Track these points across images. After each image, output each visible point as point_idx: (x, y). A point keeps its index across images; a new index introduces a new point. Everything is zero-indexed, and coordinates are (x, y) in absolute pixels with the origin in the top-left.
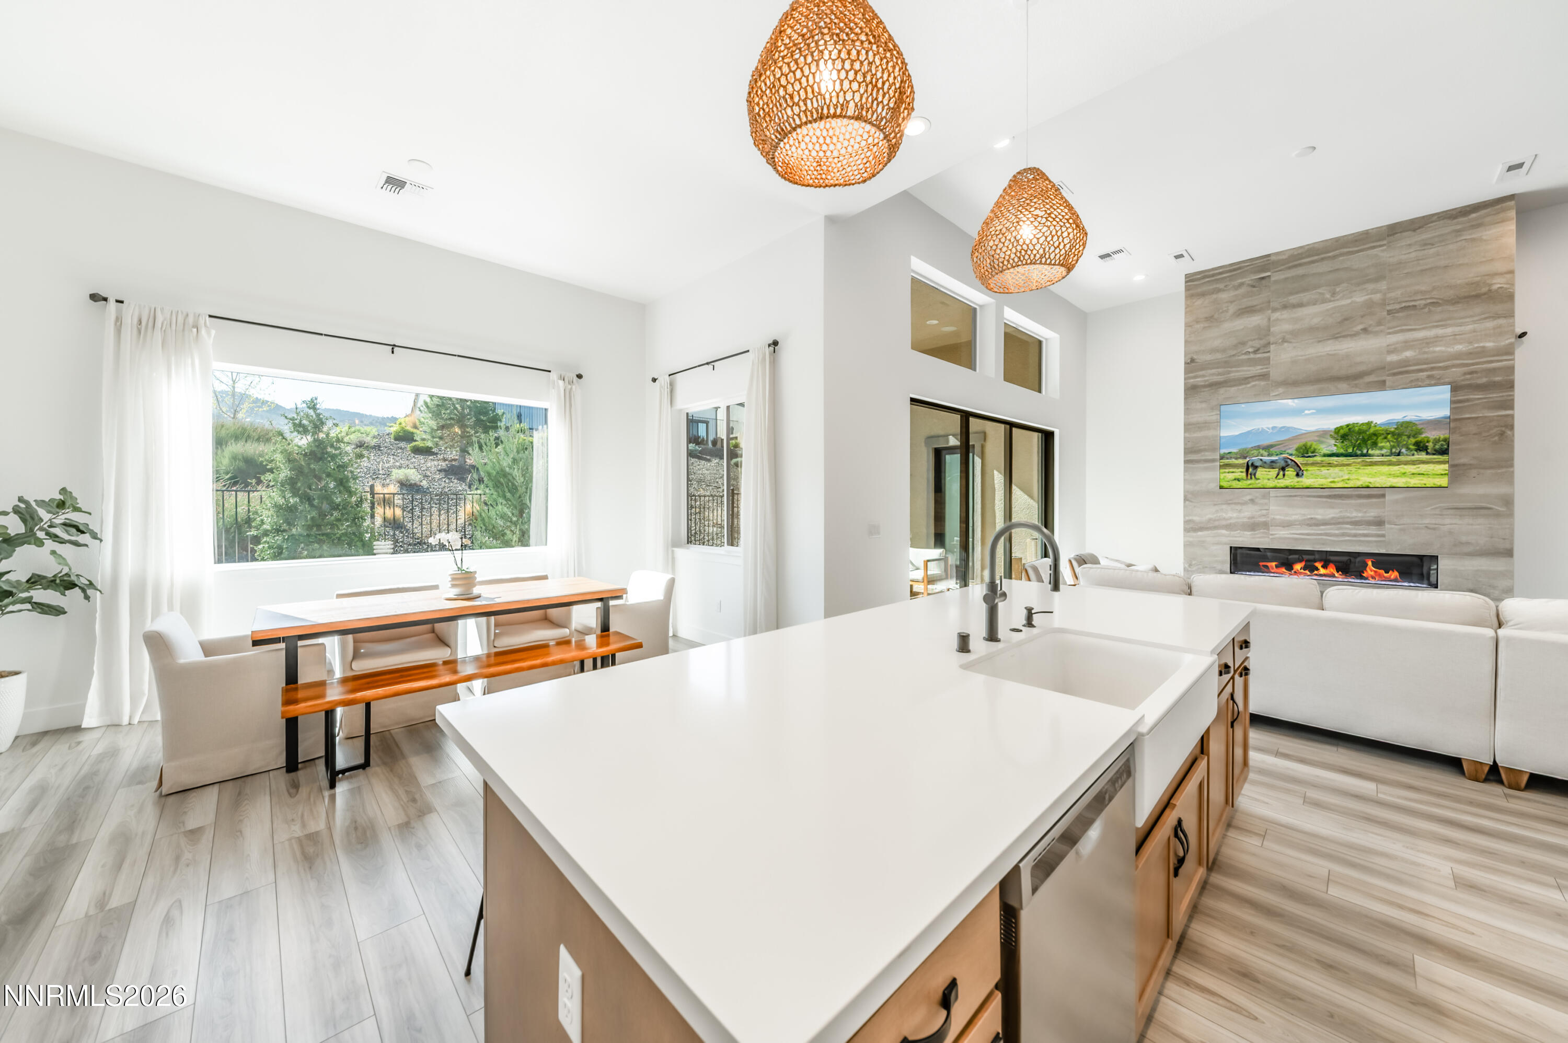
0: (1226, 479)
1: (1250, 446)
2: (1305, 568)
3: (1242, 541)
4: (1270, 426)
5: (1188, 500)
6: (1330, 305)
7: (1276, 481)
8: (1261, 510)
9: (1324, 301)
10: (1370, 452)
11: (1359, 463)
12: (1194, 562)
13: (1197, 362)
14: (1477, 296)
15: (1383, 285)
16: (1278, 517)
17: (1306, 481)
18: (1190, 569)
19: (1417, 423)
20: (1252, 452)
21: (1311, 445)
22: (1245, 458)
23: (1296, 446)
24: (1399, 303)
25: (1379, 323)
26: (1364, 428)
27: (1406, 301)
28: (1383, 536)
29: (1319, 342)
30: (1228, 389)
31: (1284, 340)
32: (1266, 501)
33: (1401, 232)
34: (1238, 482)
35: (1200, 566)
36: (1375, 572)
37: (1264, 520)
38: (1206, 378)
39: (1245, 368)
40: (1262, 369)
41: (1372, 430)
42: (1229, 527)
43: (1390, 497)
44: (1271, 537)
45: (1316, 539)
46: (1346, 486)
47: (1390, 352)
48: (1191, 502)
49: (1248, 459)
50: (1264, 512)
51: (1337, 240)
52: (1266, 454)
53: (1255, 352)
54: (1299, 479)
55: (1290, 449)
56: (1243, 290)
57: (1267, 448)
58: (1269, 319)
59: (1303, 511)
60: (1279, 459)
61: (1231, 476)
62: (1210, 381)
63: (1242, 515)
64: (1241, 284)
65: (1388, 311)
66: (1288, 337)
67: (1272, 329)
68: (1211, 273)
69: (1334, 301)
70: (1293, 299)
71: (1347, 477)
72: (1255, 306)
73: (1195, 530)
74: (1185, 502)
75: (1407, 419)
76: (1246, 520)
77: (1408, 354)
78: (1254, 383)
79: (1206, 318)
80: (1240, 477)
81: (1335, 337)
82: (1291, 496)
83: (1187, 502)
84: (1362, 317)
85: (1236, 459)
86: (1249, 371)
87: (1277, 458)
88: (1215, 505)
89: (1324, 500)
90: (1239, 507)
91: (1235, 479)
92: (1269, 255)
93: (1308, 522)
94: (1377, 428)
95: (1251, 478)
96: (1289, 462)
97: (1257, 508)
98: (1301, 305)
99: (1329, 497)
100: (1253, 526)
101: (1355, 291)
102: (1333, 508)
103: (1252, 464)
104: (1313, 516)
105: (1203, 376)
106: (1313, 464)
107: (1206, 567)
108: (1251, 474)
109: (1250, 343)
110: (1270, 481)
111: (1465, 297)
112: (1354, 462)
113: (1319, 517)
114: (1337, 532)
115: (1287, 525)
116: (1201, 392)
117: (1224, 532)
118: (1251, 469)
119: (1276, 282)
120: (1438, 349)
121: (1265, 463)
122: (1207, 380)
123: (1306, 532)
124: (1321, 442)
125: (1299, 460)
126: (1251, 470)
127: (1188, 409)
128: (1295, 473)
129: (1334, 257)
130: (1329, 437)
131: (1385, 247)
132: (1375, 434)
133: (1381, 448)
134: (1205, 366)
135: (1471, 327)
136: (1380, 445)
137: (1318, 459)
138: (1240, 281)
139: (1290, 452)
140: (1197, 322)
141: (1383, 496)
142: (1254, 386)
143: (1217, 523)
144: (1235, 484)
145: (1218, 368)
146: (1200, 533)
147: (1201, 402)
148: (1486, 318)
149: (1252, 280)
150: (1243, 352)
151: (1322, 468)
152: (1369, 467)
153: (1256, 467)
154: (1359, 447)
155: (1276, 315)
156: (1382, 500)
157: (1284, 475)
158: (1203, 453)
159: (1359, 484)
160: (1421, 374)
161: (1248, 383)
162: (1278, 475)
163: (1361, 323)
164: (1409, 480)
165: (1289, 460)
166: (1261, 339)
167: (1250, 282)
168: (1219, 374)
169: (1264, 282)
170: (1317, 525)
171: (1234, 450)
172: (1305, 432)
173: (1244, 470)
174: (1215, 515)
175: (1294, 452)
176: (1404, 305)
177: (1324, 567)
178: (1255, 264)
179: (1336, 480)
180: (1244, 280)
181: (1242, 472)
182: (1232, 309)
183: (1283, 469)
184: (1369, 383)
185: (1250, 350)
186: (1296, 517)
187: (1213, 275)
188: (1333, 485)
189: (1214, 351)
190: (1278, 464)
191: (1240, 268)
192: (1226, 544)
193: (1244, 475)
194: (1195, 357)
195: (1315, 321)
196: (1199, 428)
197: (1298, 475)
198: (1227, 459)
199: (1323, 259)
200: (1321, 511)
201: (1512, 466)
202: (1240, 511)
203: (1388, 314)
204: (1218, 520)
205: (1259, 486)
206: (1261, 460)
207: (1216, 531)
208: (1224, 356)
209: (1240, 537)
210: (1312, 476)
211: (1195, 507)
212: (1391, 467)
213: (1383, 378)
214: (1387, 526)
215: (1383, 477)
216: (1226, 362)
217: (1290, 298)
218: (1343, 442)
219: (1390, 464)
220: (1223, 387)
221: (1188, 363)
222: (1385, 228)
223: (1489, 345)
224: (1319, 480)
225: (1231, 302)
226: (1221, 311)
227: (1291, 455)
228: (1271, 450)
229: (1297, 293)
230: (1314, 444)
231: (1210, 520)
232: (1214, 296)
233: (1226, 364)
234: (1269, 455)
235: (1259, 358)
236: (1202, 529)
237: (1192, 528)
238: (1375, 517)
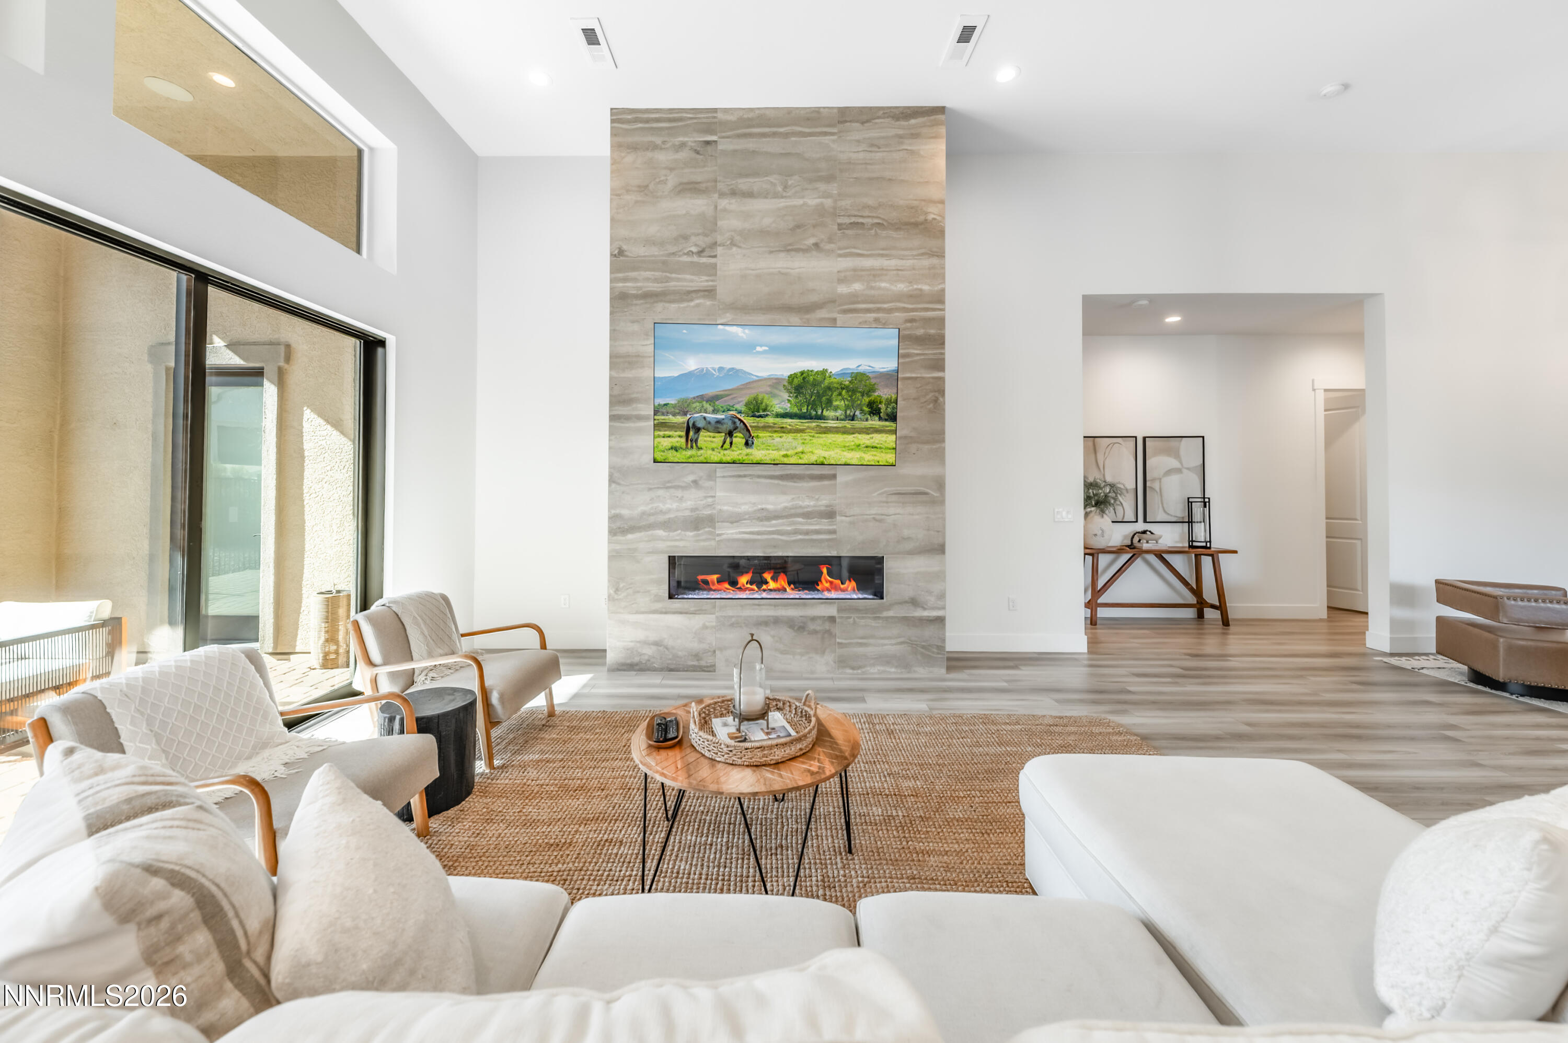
0: (661, 447)
1: (692, 396)
2: (752, 582)
3: (684, 547)
4: (717, 366)
5: (614, 482)
6: (782, 203)
7: (722, 452)
8: (706, 497)
9: (776, 196)
10: (826, 413)
11: (813, 429)
12: (621, 585)
13: (627, 256)
14: (916, 225)
15: (834, 188)
16: (725, 508)
17: (757, 453)
18: (616, 597)
19: (870, 375)
20: (694, 405)
21: (763, 399)
22: (685, 414)
23: (745, 399)
24: (849, 216)
25: (830, 240)
26: (819, 378)
27: (855, 216)
28: (833, 532)
29: (771, 252)
30: (667, 305)
31: (733, 244)
32: (711, 483)
33: (850, 121)
34: (675, 453)
35: (630, 591)
36: (832, 584)
37: (709, 512)
38: (639, 284)
39: (688, 277)
40: (707, 281)
41: (826, 382)
42: (667, 525)
43: (843, 477)
44: (718, 538)
45: (767, 539)
46: (800, 462)
47: (841, 281)
48: (619, 484)
49: (689, 416)
50: (710, 500)
51: (789, 110)
52: (710, 409)
53: (700, 253)
54: (749, 451)
55: (739, 403)
56: (684, 155)
57: (712, 399)
58: (716, 207)
59: (753, 498)
60: (727, 418)
61: (667, 443)
62: (644, 290)
63: (684, 505)
64: (683, 145)
65: (839, 225)
66: (737, 238)
67: (720, 223)
68: (646, 116)
69: (782, 197)
70: (743, 184)
71: (800, 449)
72: (700, 183)
73: (624, 531)
74: (610, 485)
75: (861, 369)
76: (687, 513)
77: (857, 287)
78: (697, 301)
79: (639, 187)
80: (678, 445)
81: (789, 249)
82: (740, 476)
83: (613, 485)
84: (814, 226)
85: (674, 415)
86: (692, 281)
87: (723, 417)
88: (650, 489)
89: (776, 482)
90: (679, 493)
91: (672, 448)
92: (715, 110)
93: (759, 515)
94: (832, 380)
95: (692, 447)
96: (738, 422)
97: (701, 494)
98: (750, 195)
99: (782, 477)
100: (697, 523)
101: (807, 189)
102: (784, 493)
103: (694, 424)
104: (764, 506)
105: (635, 280)
106: (765, 428)
107: (638, 592)
108: (691, 441)
109: (693, 239)
110: (714, 453)
111: (907, 224)
112: (809, 428)
113: (770, 507)
114: (789, 528)
115: (735, 519)
116: (632, 305)
117: (660, 533)
118: (692, 431)
119: (724, 152)
120: (883, 285)
121: (709, 423)
122: (640, 288)
123: (756, 530)
124: (774, 396)
125: (749, 421)
126: (691, 433)
127: (614, 330)
128: (744, 441)
129: (786, 135)
130: (782, 388)
131: (835, 137)
132: (829, 388)
133: (836, 409)
134: (638, 264)
135: (909, 263)
136: (835, 403)
137: (770, 420)
138: (681, 139)
139: (738, 407)
140: (628, 191)
141: (834, 477)
142: (698, 305)
143: (652, 519)
144: (672, 456)
145: (654, 270)
146: (629, 536)
147: (633, 322)
148: (923, 254)
149: (695, 141)
150: (686, 252)
151: (775, 435)
152: (824, 435)
153: (698, 430)
154: (813, 405)
155: (724, 203)
156: (832, 482)
157: (731, 443)
158: (634, 406)
159: (813, 459)
160: (869, 315)
161: (692, 300)
162: (724, 443)
163: (813, 236)
164: (863, 455)
165: (737, 420)
166: (706, 235)
167: (693, 144)
168: (656, 280)
169: (709, 148)
170: (768, 519)
171: (672, 401)
172: (757, 379)
173: (683, 434)
174: (650, 506)
175: (743, 409)
176: (853, 220)
177: (774, 580)
178: (699, 118)
179: (789, 453)
180: (686, 139)
181: (680, 437)
182: (672, 180)
183: (730, 434)
184: (821, 319)
185: (694, 249)
186: (744, 508)
187: (647, 121)
188: (786, 460)
189: (649, 242)
190: (725, 426)
191: (681, 119)
192: (662, 552)
193: (683, 440)
194: (625, 247)
195: (767, 221)
196: (630, 363)
197: (747, 444)
198: (663, 414)
199: (774, 134)
200: (772, 498)
201: (943, 441)
202: (681, 499)
203: (840, 229)
204: (653, 514)
205: (701, 459)
206: (705, 418)
207: (650, 533)
208: (661, 253)
209: (681, 540)
210: (763, 446)
211: (623, 493)
212: (845, 436)
213: (835, 315)
214: (838, 518)
215: (837, 450)
216: (664, 263)
217: (740, 181)
218: (796, 397)
219: (845, 431)
220: (661, 301)
221: (615, 256)
222: (835, 111)
223: (926, 288)
224: (771, 452)
225: (671, 169)
226: (657, 180)
227: (740, 412)
228: (717, 403)
229: (747, 176)
230: (766, 397)
231: (644, 513)
232: (649, 154)
233: (664, 265)
234: (715, 411)
235: (703, 263)
236: (632, 529)
237: (619, 528)
238: (827, 506)
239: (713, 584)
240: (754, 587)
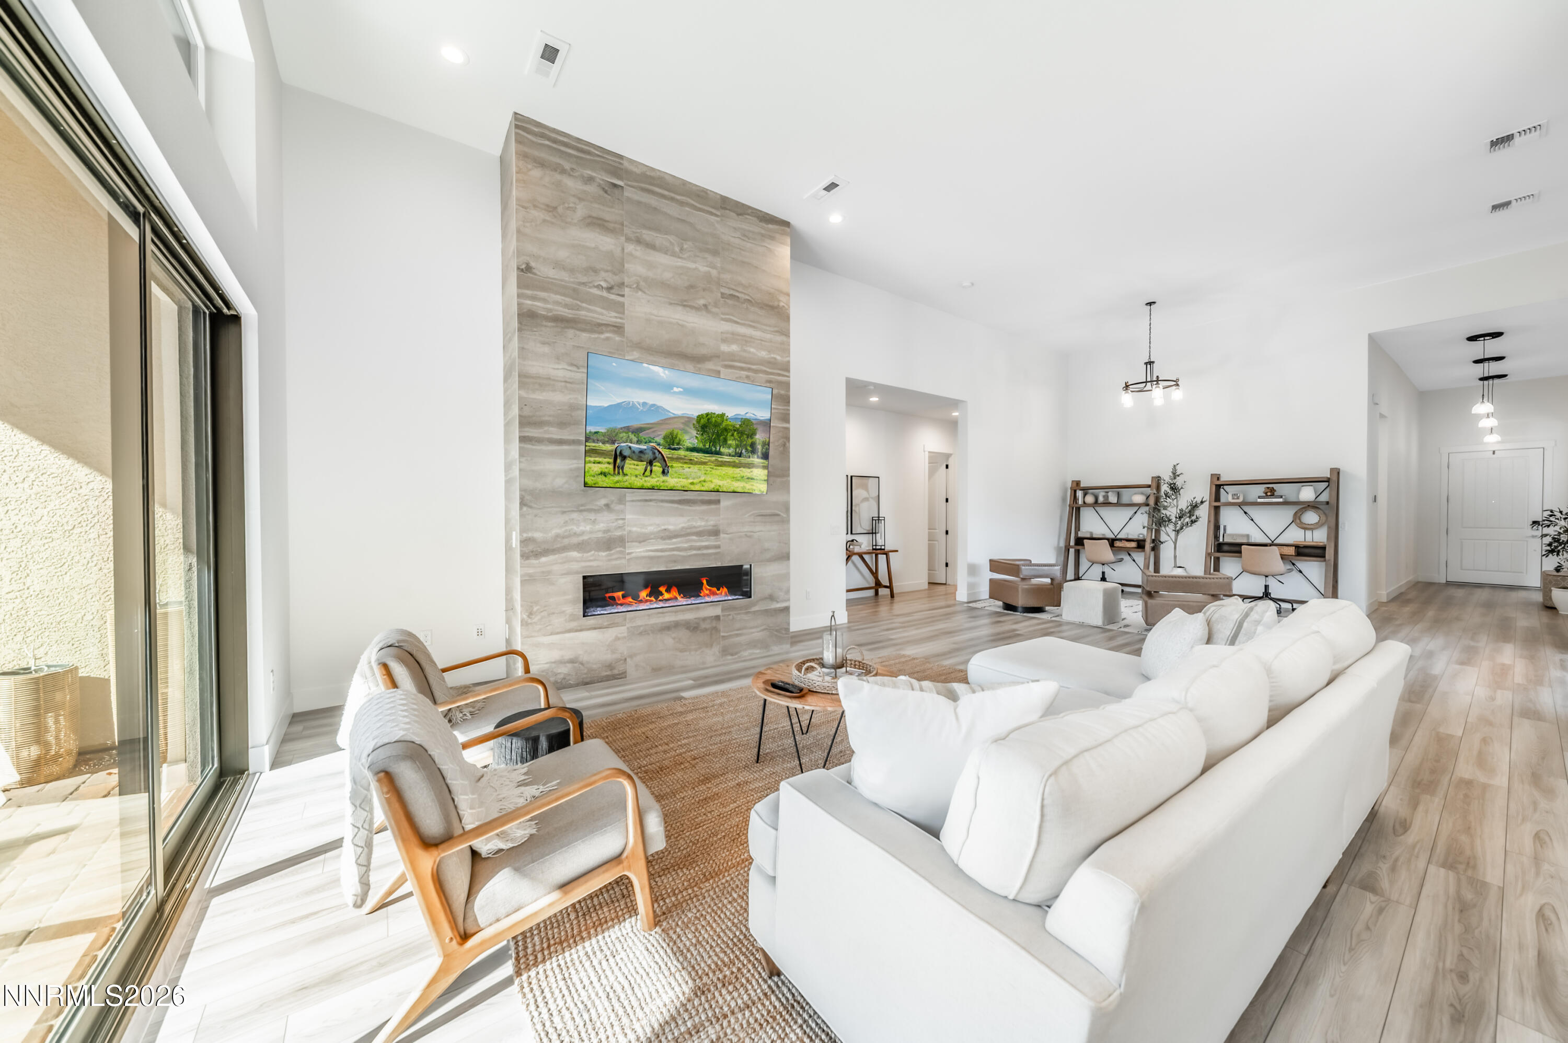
0: (592, 473)
1: (620, 426)
2: (650, 595)
3: (598, 566)
4: (641, 401)
5: (525, 505)
6: (679, 263)
8: (617, 520)
9: (674, 254)
10: (722, 450)
11: (713, 462)
12: (535, 609)
13: (535, 274)
14: (772, 308)
15: (718, 261)
16: (634, 529)
17: (672, 481)
18: (529, 621)
19: (754, 422)
20: (621, 435)
21: (677, 434)
22: (613, 442)
23: (664, 433)
24: (729, 288)
25: (716, 305)
26: (719, 420)
27: (733, 289)
28: (718, 547)
29: (671, 304)
30: (578, 333)
31: (639, 288)
32: (622, 507)
33: (729, 210)
34: (604, 478)
35: (545, 614)
36: (710, 590)
37: (620, 533)
38: (549, 306)
39: (599, 310)
40: (616, 317)
41: (724, 424)
42: (581, 547)
43: (726, 502)
44: (628, 557)
45: (669, 556)
46: (703, 489)
47: (724, 341)
48: (531, 507)
49: (616, 445)
50: (621, 522)
51: (684, 183)
52: (635, 439)
53: (609, 289)
55: (659, 435)
56: (592, 189)
57: (637, 431)
58: (623, 249)
59: (657, 520)
60: (648, 448)
61: (597, 468)
62: (555, 313)
63: (597, 527)
64: (591, 179)
65: (722, 294)
66: (642, 284)
67: (626, 265)
68: (553, 135)
69: (679, 257)
70: (648, 235)
71: (702, 479)
72: (608, 221)
73: (537, 555)
74: (521, 509)
75: (748, 416)
76: (600, 535)
77: (734, 348)
78: (608, 335)
79: (548, 206)
80: (606, 471)
81: (684, 304)
82: (646, 501)
83: (525, 509)
84: (704, 290)
85: (604, 443)
86: (602, 314)
87: (645, 447)
88: (564, 512)
89: (676, 505)
90: (592, 516)
91: (601, 473)
92: (621, 157)
93: (662, 535)
94: (728, 423)
95: (619, 473)
96: (657, 453)
97: (612, 516)
98: (651, 246)
99: (680, 502)
100: (610, 543)
101: (698, 256)
102: (682, 516)
103: (621, 453)
104: (666, 527)
105: (544, 300)
106: (678, 459)
107: (553, 613)
108: (618, 467)
109: (603, 274)
110: (637, 479)
111: (767, 305)
112: (710, 461)
113: (671, 527)
114: (686, 545)
115: (642, 539)
116: (542, 326)
117: (575, 554)
118: (619, 458)
119: (629, 199)
120: (752, 350)
121: (634, 452)
122: (550, 310)
123: (660, 547)
124: (686, 432)
125: (666, 452)
126: (618, 461)
127: (523, 348)
128: (661, 469)
129: (682, 204)
130: (692, 426)
131: (718, 219)
132: (726, 430)
133: (729, 447)
134: (547, 285)
135: (768, 336)
136: (729, 442)
137: (682, 453)
138: (590, 172)
139: (657, 439)
140: (535, 206)
141: (718, 502)
142: (607, 339)
143: (566, 541)
144: (602, 481)
145: (564, 295)
146: (543, 559)
147: (544, 343)
148: (777, 332)
149: (603, 180)
150: (596, 284)
151: (685, 466)
152: (720, 468)
153: (624, 458)
154: (713, 442)
155: (630, 247)
156: (717, 506)
157: (651, 471)
158: (546, 428)
159: (711, 486)
160: (742, 372)
161: (602, 333)
162: (646, 470)
163: (703, 298)
164: (745, 485)
165: (656, 451)
166: (615, 274)
167: (601, 182)
168: (566, 306)
169: (616, 191)
170: (670, 538)
171: (602, 430)
172: (673, 416)
173: (612, 461)
174: (564, 529)
175: (662, 442)
176: (732, 292)
177: (668, 591)
178: (607, 159)
179: (695, 481)
180: (594, 174)
181: (609, 463)
182: (581, 211)
183: (651, 463)
184: (709, 370)
185: (604, 284)
186: (651, 529)
187: (555, 141)
188: (693, 488)
189: (558, 265)
190: (647, 456)
191: (589, 153)
192: (577, 573)
193: (611, 467)
194: (533, 264)
195: (667, 275)
196: (540, 385)
197: (663, 472)
198: (594, 442)
199: (672, 199)
200: (672, 520)
201: (788, 475)
202: (594, 522)
203: (722, 298)
204: (564, 537)
205: (626, 484)
206: (630, 448)
207: (564, 555)
208: (572, 280)
209: (595, 560)
210: (675, 475)
211: (536, 516)
212: (734, 469)
213: (719, 368)
214: (722, 535)
215: (729, 480)
216: (574, 290)
217: (644, 231)
218: (702, 434)
219: (735, 465)
220: (573, 328)
221: (522, 270)
222: (718, 197)
223: (778, 358)
224: (681, 480)
225: (580, 199)
226: (566, 205)
227: (659, 444)
228: (641, 435)
229: (650, 229)
230: (680, 432)
231: (557, 536)
232: (558, 176)
233: (575, 293)
234: (639, 442)
235: (612, 300)
236: (546, 552)
237: (532, 552)
238: (714, 526)
239: (619, 599)
240: (653, 599)
